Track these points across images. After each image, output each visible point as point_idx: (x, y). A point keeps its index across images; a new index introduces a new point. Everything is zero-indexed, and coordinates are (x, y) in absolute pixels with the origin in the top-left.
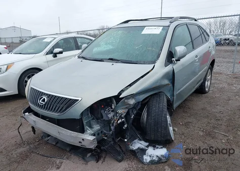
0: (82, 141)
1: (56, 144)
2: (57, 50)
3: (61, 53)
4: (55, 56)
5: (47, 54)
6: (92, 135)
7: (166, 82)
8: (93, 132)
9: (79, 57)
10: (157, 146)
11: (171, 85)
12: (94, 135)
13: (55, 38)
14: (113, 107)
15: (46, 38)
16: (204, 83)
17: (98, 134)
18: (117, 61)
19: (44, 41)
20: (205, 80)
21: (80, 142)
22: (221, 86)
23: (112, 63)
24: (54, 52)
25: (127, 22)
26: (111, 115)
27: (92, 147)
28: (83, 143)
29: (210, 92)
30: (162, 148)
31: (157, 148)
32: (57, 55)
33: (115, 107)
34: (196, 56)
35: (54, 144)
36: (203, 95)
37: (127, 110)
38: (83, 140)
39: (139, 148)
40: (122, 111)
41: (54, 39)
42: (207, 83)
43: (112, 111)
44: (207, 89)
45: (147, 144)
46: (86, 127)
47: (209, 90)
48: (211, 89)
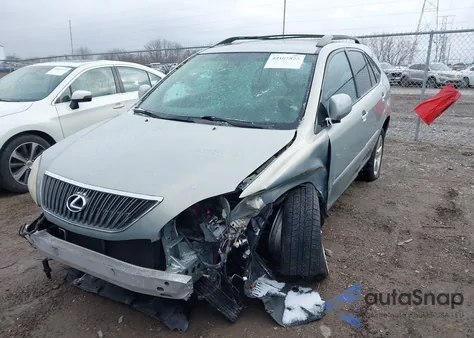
0: (163, 286)
1: (99, 291)
2: (78, 94)
3: (88, 99)
4: (75, 105)
5: (57, 102)
6: (182, 273)
7: (318, 163)
8: (184, 268)
9: (136, 112)
10: (300, 289)
11: (325, 170)
12: (186, 273)
13: (74, 69)
14: (224, 215)
15: (53, 67)
16: (371, 160)
17: (193, 271)
18: (220, 121)
19: (50, 73)
20: (373, 155)
21: (159, 288)
22: (398, 165)
23: (214, 127)
24: (73, 98)
25: (229, 41)
26: (219, 232)
27: (185, 296)
28: (167, 290)
29: (381, 177)
30: (310, 292)
31: (302, 292)
32: (80, 104)
33: (229, 215)
34: (364, 113)
35: (95, 291)
36: (369, 183)
37: (248, 220)
38: (167, 283)
39: (268, 294)
40: (239, 223)
41: (71, 71)
42: (377, 161)
43: (220, 224)
44: (375, 173)
45: (282, 285)
46: (170, 258)
47: (379, 174)
48: (382, 172)
